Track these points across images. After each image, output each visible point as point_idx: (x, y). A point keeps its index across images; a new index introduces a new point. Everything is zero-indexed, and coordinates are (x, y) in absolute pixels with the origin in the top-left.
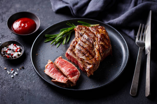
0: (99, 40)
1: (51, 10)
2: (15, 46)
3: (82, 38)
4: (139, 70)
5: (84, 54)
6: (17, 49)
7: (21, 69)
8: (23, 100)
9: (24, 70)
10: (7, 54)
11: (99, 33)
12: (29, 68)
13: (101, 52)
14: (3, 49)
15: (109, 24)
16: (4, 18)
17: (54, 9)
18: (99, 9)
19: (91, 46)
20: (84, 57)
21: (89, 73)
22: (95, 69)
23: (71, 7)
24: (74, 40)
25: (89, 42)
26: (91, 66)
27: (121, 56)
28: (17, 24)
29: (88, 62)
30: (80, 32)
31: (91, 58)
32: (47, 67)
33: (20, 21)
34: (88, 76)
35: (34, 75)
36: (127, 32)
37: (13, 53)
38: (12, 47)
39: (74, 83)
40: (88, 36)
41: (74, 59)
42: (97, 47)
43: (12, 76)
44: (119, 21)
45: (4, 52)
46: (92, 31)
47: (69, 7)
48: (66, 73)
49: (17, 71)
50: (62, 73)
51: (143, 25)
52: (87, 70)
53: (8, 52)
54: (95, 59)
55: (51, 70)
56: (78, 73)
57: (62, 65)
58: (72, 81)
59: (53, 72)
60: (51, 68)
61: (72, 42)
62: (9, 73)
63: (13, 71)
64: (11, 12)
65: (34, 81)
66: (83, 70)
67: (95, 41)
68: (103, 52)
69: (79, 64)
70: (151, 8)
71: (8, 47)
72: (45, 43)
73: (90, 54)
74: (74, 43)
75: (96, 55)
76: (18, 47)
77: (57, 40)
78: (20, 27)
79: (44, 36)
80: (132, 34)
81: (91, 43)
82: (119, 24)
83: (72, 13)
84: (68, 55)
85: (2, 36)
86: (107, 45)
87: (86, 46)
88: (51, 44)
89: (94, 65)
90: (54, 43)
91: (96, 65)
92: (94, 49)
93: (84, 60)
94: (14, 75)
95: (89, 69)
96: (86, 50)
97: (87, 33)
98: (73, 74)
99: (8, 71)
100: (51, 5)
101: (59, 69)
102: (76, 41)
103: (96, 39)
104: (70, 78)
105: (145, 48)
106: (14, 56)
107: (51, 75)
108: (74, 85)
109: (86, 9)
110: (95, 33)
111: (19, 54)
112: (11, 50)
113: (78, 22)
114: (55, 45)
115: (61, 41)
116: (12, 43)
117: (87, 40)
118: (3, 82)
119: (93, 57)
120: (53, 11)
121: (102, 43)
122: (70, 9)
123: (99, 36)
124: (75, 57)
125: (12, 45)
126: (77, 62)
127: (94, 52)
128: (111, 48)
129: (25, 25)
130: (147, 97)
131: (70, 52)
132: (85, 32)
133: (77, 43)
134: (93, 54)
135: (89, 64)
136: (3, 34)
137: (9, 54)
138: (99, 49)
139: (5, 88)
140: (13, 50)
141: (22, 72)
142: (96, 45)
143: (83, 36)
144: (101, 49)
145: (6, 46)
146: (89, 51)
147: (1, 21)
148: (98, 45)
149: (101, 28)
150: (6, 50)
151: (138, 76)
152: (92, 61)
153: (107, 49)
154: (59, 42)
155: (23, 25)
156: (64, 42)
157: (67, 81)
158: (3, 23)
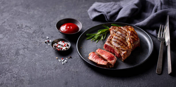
0: (130, 35)
1: (89, 18)
2: (63, 42)
3: (116, 34)
4: (162, 57)
5: (119, 44)
6: (65, 44)
7: (69, 58)
8: (73, 78)
9: (72, 59)
10: (57, 48)
11: (129, 30)
12: (75, 58)
13: (132, 43)
14: (54, 44)
15: (136, 26)
16: (52, 24)
17: (91, 18)
18: (127, 16)
19: (124, 39)
20: (119, 46)
21: (124, 57)
22: (128, 55)
23: (105, 15)
24: (110, 36)
25: (122, 36)
26: (125, 52)
27: (147, 47)
28: (63, 27)
29: (122, 49)
30: (114, 30)
31: (124, 46)
32: (90, 55)
33: (66, 25)
34: (122, 61)
35: (80, 62)
36: (150, 32)
37: (62, 47)
38: (61, 43)
39: (113, 65)
40: (121, 32)
41: (111, 48)
42: (129, 39)
43: (63, 63)
44: (144, 23)
45: (55, 46)
46: (123, 29)
47: (104, 15)
48: (106, 58)
49: (66, 59)
50: (103, 58)
51: (163, 25)
52: (122, 55)
53: (59, 47)
54: (128, 47)
55: (94, 57)
56: (115, 58)
57: (102, 53)
58: (110, 63)
59: (96, 58)
60: (94, 55)
61: (109, 37)
62: (60, 61)
63: (63, 60)
64: (57, 20)
65: (80, 66)
66: (118, 56)
67: (126, 35)
68: (133, 43)
69: (116, 51)
70: (168, 14)
71: (57, 43)
72: (86, 40)
73: (124, 44)
74: (110, 37)
75: (128, 45)
76: (66, 43)
77: (96, 37)
78: (66, 29)
79: (86, 35)
80: (154, 33)
81: (123, 37)
82: (144, 26)
83: (106, 19)
84: (106, 46)
85: (52, 36)
86: (136, 38)
87: (120, 39)
88: (92, 40)
89: (127, 51)
90: (94, 40)
91: (129, 52)
92: (126, 41)
93: (119, 48)
94: (64, 63)
95: (124, 54)
96: (121, 41)
97: (120, 31)
98: (111, 58)
99: (59, 60)
100: (89, 15)
101: (100, 56)
102: (112, 36)
103: (127, 34)
104: (109, 61)
105: (165, 42)
106: (63, 49)
107: (94, 60)
108: (112, 66)
109: (117, 17)
110: (126, 30)
111: (67, 48)
112: (60, 45)
113: (112, 24)
114: (95, 41)
115: (99, 38)
116: (60, 41)
117: (120, 35)
118: (56, 67)
119: (126, 46)
120: (91, 19)
121: (132, 37)
122: (105, 16)
123: (129, 32)
124: (112, 47)
125: (61, 42)
126: (114, 50)
127: (127, 43)
128: (139, 40)
129: (70, 27)
130: (169, 74)
131: (108, 43)
132: (118, 30)
133: (112, 37)
134: (126, 44)
135: (124, 51)
136: (52, 35)
137: (59, 48)
138: (130, 40)
139: (58, 71)
140: (62, 45)
141: (70, 60)
142: (127, 38)
143: (117, 33)
144: (132, 40)
145: (56, 43)
146: (123, 42)
147: (50, 27)
148: (129, 38)
149: (130, 27)
150: (57, 45)
151: (161, 61)
152: (126, 48)
153: (136, 41)
154: (97, 39)
155: (68, 27)
156: (102, 38)
157: (107, 64)
158: (51, 28)
